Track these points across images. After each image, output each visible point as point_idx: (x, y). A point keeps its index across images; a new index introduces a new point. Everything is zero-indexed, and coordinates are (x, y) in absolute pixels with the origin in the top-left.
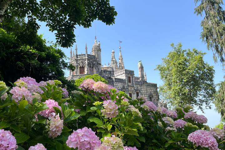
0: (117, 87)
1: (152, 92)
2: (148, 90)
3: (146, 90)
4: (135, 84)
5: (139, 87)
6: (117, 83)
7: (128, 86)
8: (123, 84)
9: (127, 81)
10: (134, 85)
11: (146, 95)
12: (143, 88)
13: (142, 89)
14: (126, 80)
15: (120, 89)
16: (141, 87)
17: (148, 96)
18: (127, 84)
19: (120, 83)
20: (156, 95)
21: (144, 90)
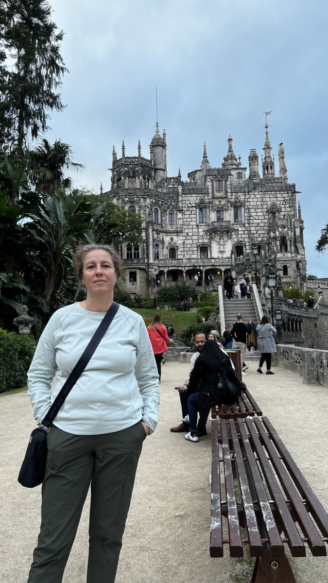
0: (187, 202)
1: (278, 203)
2: (268, 199)
3: (260, 200)
4: (231, 193)
5: (243, 197)
6: (188, 195)
7: (213, 198)
8: (200, 195)
9: (213, 188)
10: (229, 194)
11: (260, 210)
12: (252, 196)
13: (251, 200)
14: (210, 187)
15: (194, 205)
16: (247, 197)
17: (265, 210)
18: (211, 195)
19: (195, 195)
20: (290, 207)
21: (255, 200)
